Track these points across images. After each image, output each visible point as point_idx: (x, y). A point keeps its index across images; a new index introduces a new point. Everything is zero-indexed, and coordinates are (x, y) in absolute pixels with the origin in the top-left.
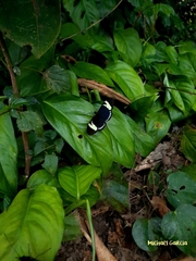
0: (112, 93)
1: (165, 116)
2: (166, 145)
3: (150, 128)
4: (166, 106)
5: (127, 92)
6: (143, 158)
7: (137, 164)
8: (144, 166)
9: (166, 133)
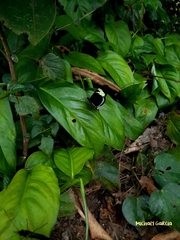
0: (103, 81)
1: (153, 103)
2: (153, 130)
3: (138, 113)
4: (153, 93)
5: (117, 80)
6: (132, 142)
7: (127, 147)
8: (133, 148)
9: (153, 118)
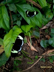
0: (36, 4)
1: (52, 14)
2: (51, 22)
3: (47, 17)
4: (52, 10)
5: (41, 5)
6: (44, 26)
8: (44, 28)
